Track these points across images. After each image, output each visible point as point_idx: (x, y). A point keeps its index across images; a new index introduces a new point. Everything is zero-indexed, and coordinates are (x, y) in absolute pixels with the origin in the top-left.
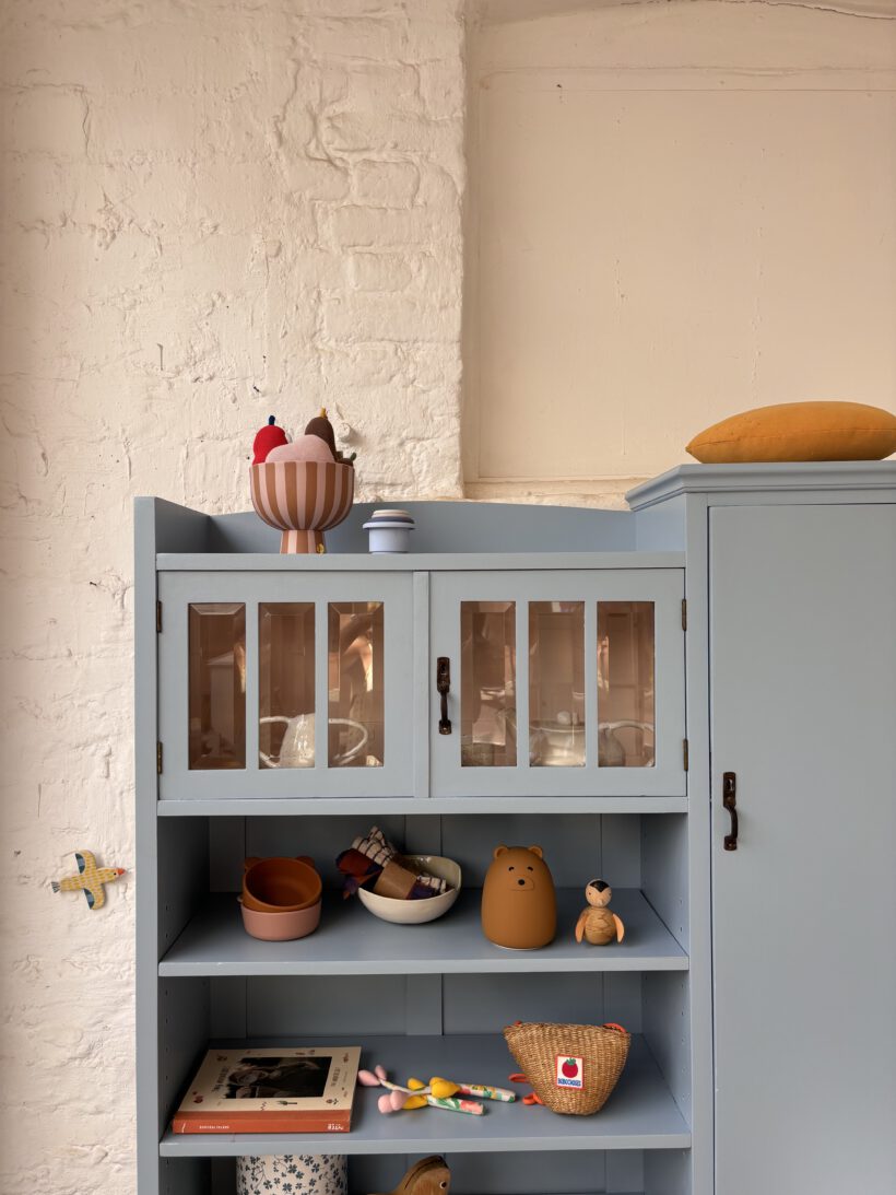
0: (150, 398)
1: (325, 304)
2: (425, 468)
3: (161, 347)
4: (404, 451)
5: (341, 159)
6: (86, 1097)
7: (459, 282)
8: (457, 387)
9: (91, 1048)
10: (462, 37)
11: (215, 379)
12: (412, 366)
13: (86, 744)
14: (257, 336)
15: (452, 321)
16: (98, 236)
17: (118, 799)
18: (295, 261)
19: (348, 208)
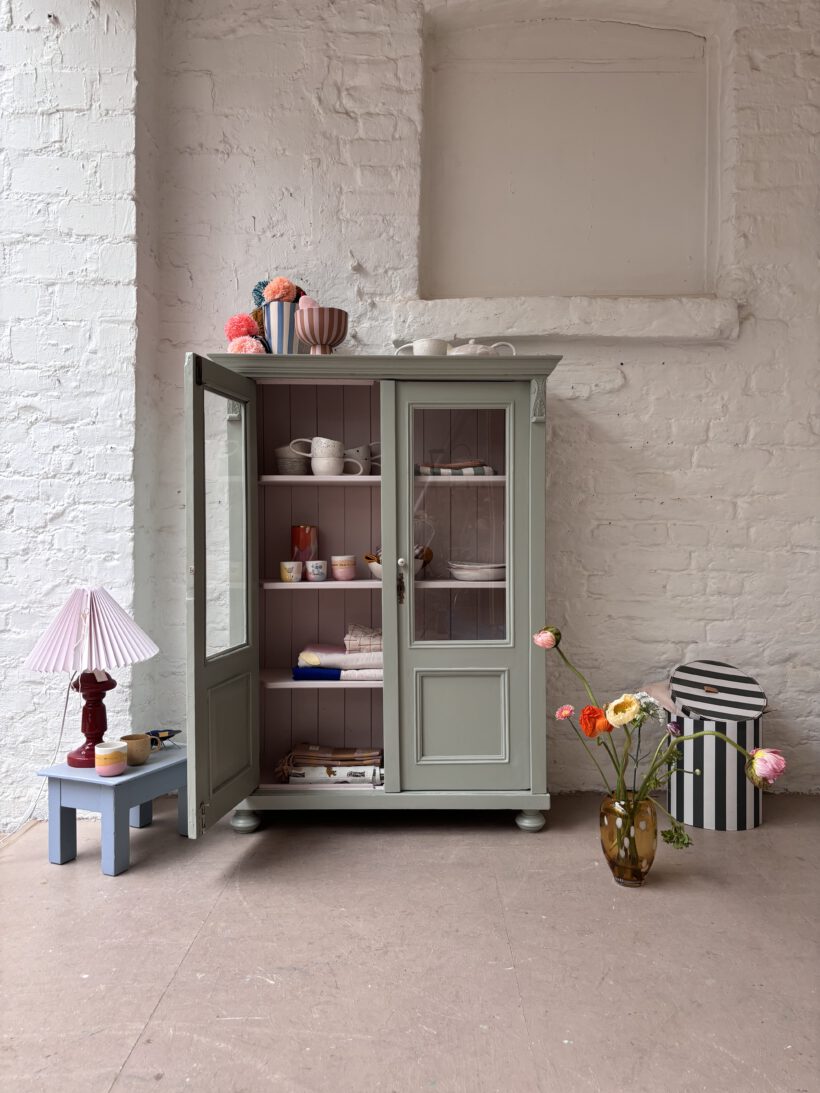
0: (249, 246)
1: (344, 194)
2: (399, 285)
3: (254, 218)
4: (387, 275)
5: (353, 112)
7: (418, 183)
8: (417, 240)
10: (421, 44)
11: (284, 236)
12: (392, 229)
14: (307, 211)
15: (414, 204)
16: (220, 156)
18: (328, 170)
19: (357, 140)
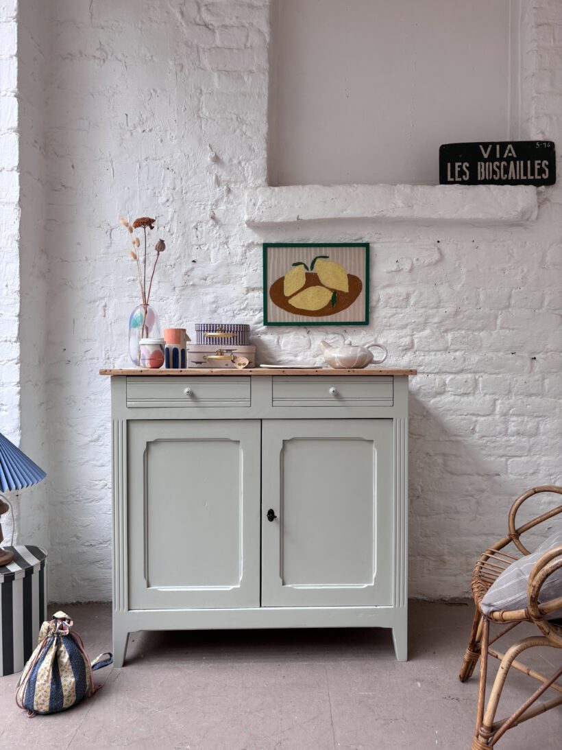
0: (122, 139)
1: (204, 95)
2: (250, 174)
3: (127, 115)
4: (241, 166)
5: (212, 25)
6: (97, 459)
7: (267, 86)
8: (266, 135)
9: (99, 437)
11: (153, 131)
12: (244, 126)
13: (95, 301)
14: (172, 110)
15: (263, 104)
16: (97, 61)
17: (109, 326)
18: (189, 74)
19: (214, 48)
